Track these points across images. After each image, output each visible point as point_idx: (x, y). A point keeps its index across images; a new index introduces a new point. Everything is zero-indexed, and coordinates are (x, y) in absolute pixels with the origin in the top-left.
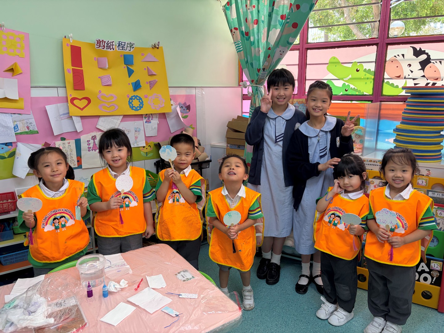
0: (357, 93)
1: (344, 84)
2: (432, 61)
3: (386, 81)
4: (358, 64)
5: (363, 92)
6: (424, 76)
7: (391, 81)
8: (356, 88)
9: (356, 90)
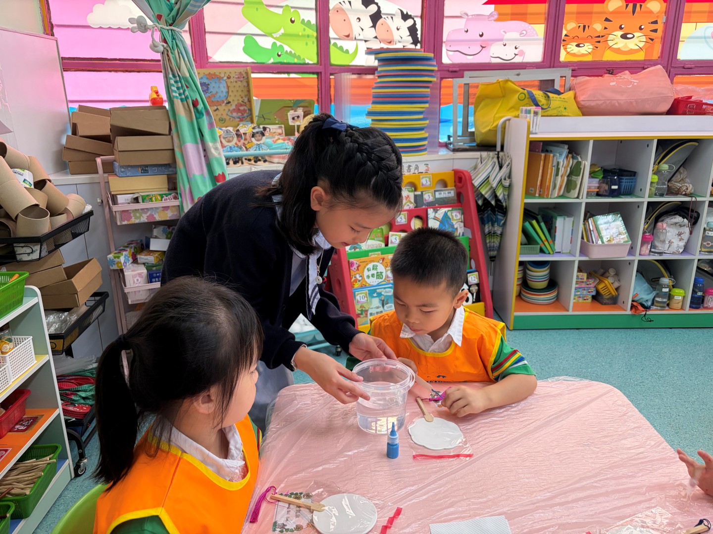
0: (296, 61)
1: (274, 44)
2: (383, 16)
3: (332, 42)
4: (292, 10)
5: (304, 59)
6: (376, 37)
7: (340, 43)
8: (293, 52)
9: (294, 56)
